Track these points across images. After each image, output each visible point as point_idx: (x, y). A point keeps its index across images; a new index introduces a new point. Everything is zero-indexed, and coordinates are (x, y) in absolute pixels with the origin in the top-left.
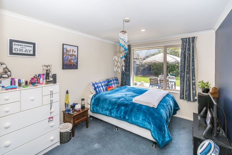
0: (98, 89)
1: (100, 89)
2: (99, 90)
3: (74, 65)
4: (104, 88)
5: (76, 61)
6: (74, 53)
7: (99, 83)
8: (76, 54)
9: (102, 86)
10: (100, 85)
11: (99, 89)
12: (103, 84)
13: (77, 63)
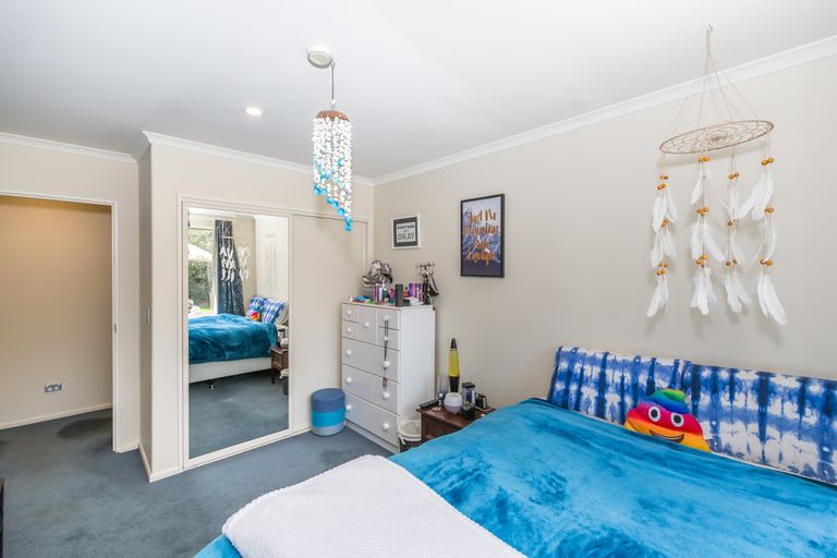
0: (568, 384)
1: (579, 394)
2: (567, 391)
3: (491, 262)
4: (612, 399)
5: (497, 247)
6: (490, 222)
7: (593, 361)
8: (496, 223)
9: (602, 385)
10: (593, 372)
11: (573, 388)
12: (613, 376)
13: (502, 257)
